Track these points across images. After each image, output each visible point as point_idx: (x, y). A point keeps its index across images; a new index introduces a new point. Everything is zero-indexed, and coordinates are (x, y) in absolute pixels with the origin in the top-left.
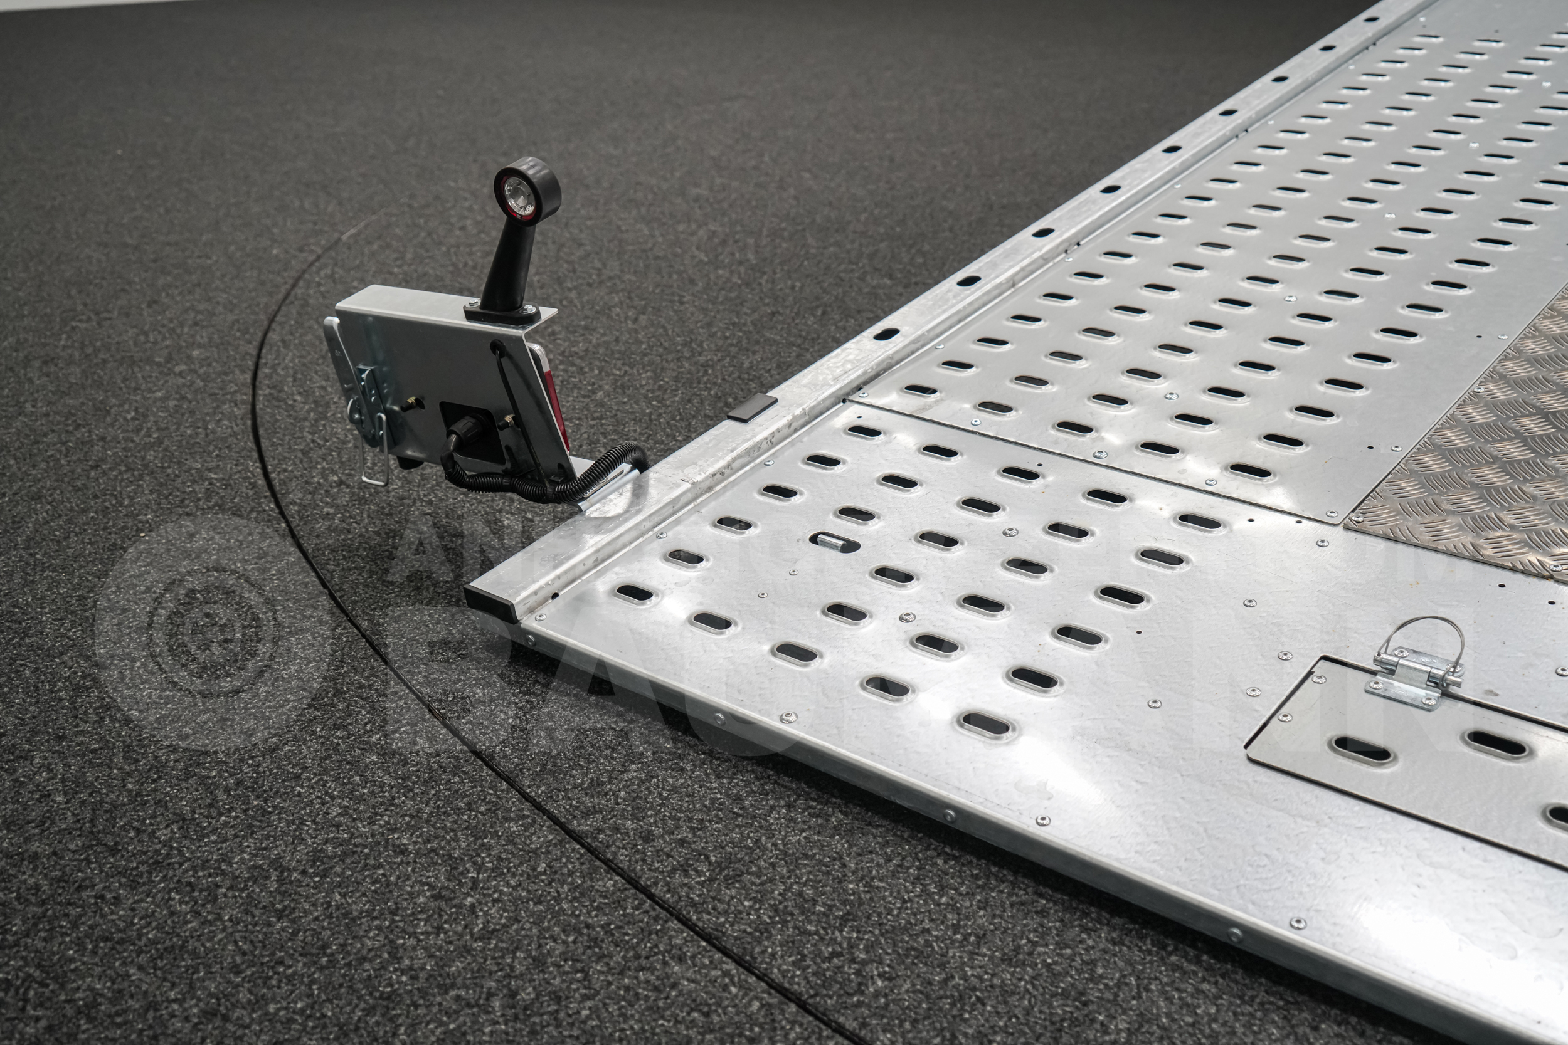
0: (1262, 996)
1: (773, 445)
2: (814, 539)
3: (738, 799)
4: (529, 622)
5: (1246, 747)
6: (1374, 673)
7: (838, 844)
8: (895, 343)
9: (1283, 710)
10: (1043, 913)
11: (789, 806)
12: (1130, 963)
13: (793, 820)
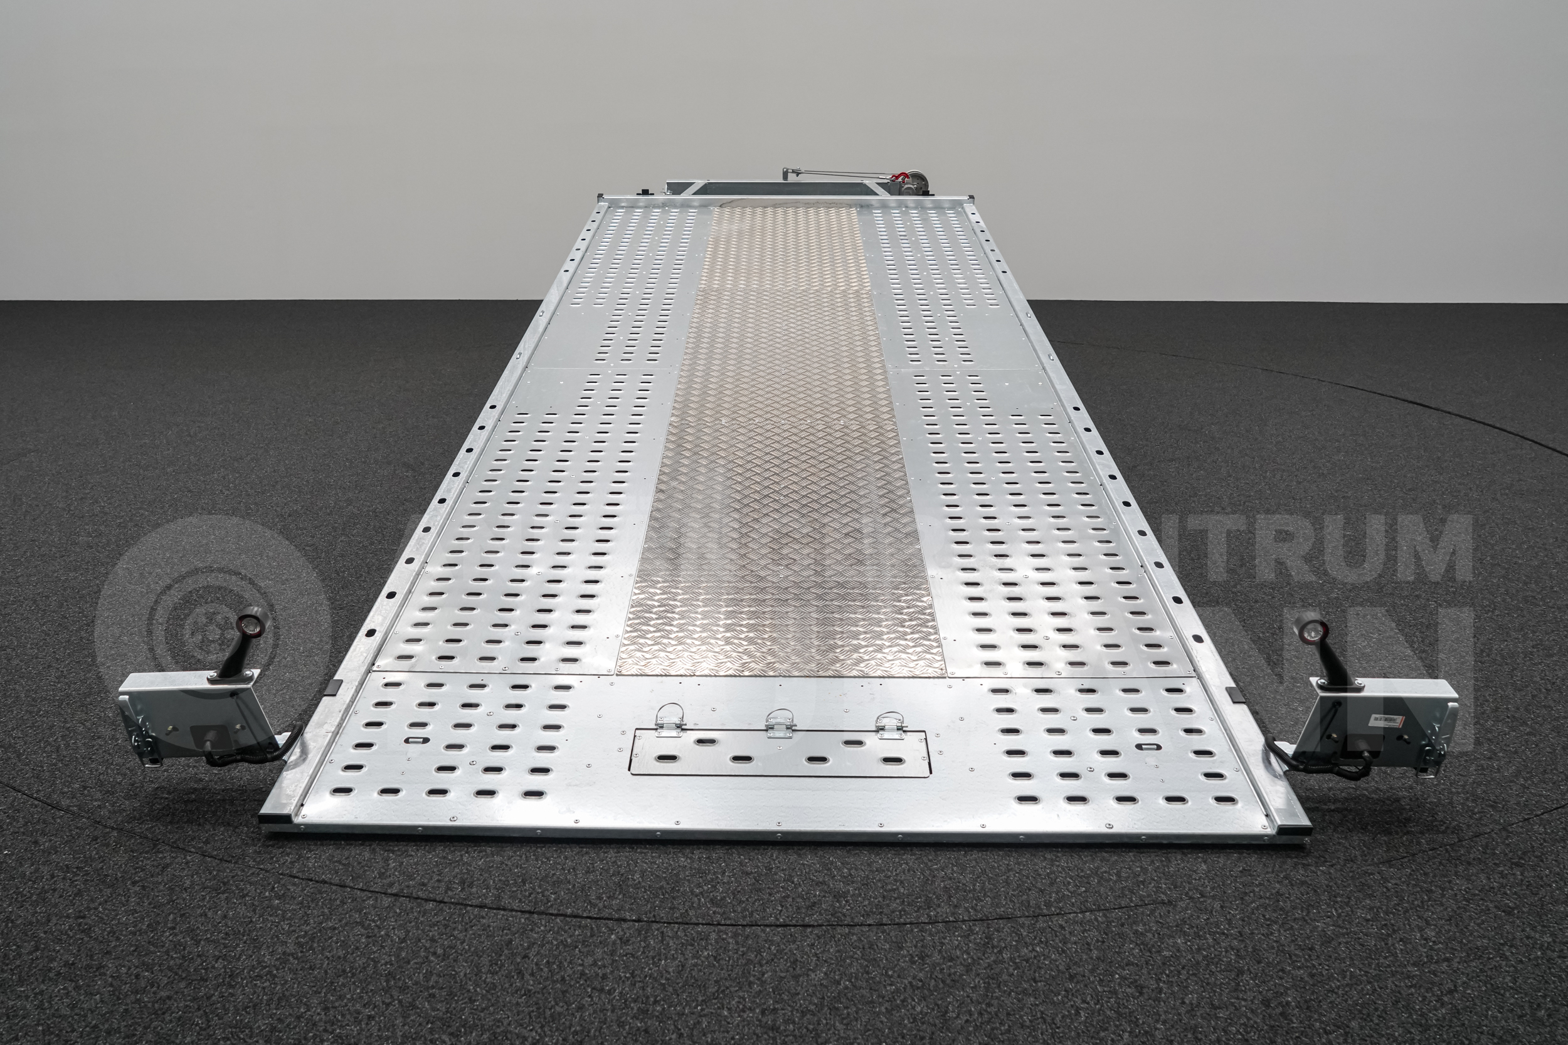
0: (672, 851)
1: (353, 702)
2: (407, 741)
3: (444, 858)
4: (298, 820)
5: (629, 770)
6: (656, 729)
7: (497, 859)
8: (378, 636)
9: (634, 753)
10: (587, 853)
11: (467, 852)
12: (626, 857)
13: (473, 857)
